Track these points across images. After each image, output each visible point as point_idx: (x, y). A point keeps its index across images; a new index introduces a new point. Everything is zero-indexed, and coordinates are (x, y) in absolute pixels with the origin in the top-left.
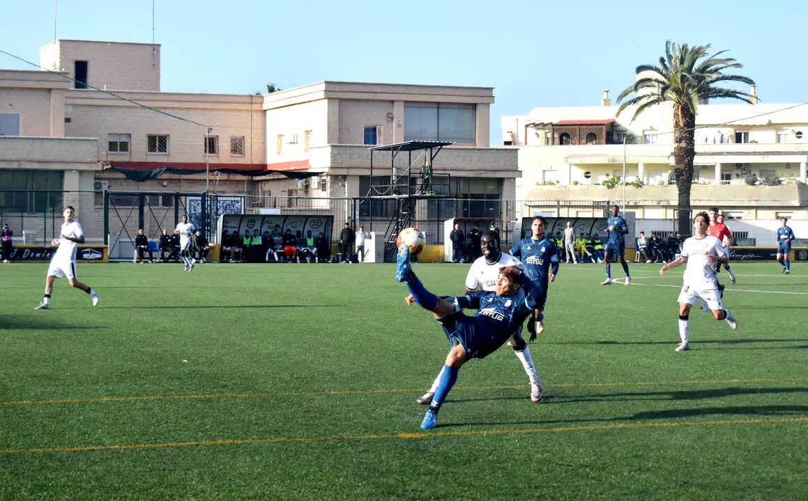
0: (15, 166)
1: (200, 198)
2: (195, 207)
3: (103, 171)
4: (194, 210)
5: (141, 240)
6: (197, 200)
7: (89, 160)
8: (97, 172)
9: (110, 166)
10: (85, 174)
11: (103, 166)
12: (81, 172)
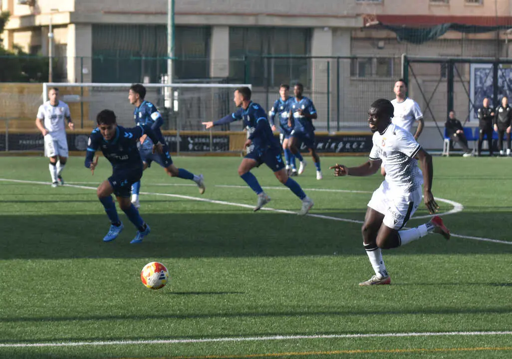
0: (250, 21)
1: (490, 66)
2: (481, 78)
3: (364, 28)
4: (481, 82)
5: (452, 125)
6: (484, 69)
7: (345, 13)
8: (355, 29)
9: (376, 22)
10: (339, 33)
11: (365, 21)
12: (335, 30)
